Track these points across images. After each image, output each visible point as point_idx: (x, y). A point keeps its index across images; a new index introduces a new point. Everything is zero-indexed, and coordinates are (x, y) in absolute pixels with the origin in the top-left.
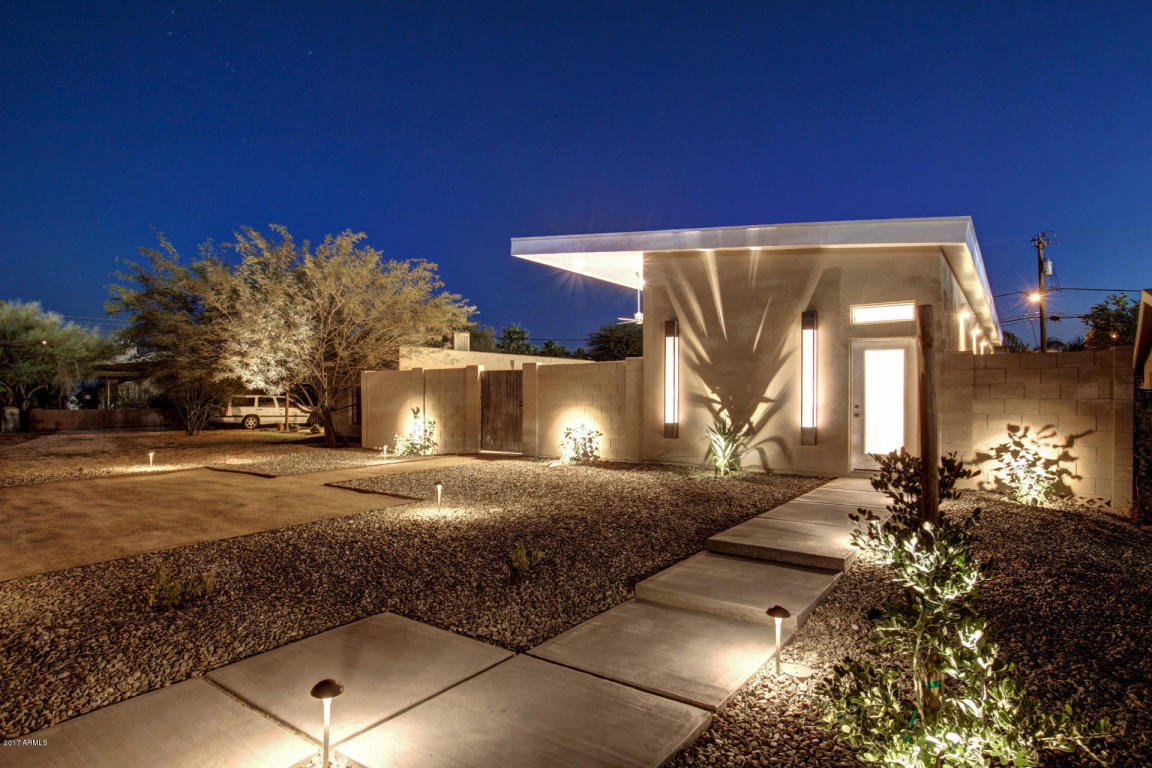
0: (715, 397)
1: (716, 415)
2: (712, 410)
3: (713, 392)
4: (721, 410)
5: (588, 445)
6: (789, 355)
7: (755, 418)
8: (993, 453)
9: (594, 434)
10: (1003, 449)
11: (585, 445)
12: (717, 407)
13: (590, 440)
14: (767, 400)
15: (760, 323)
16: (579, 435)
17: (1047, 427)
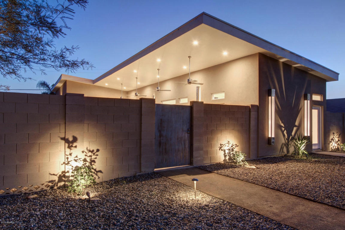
0: (282, 125)
1: (283, 132)
2: (281, 130)
3: (282, 123)
4: (284, 130)
5: (231, 153)
6: (301, 109)
7: (293, 133)
8: (331, 141)
9: (234, 147)
10: (332, 139)
11: (230, 153)
12: (283, 129)
13: (233, 150)
14: (296, 126)
15: (294, 95)
16: (226, 148)
17: (337, 133)
